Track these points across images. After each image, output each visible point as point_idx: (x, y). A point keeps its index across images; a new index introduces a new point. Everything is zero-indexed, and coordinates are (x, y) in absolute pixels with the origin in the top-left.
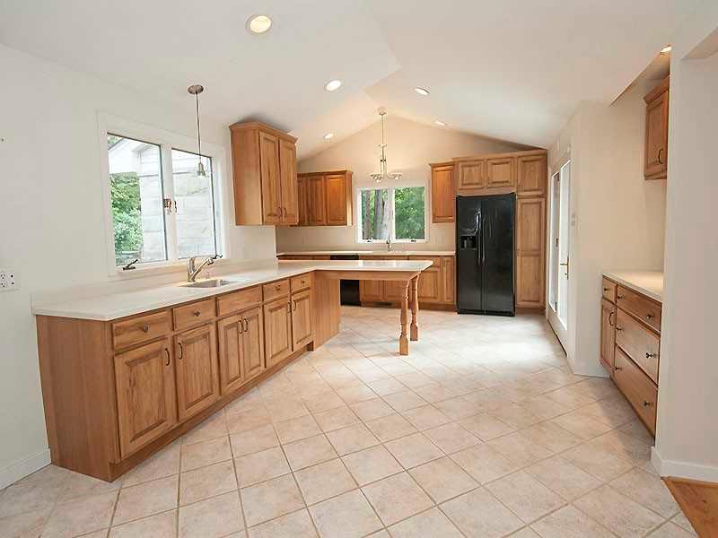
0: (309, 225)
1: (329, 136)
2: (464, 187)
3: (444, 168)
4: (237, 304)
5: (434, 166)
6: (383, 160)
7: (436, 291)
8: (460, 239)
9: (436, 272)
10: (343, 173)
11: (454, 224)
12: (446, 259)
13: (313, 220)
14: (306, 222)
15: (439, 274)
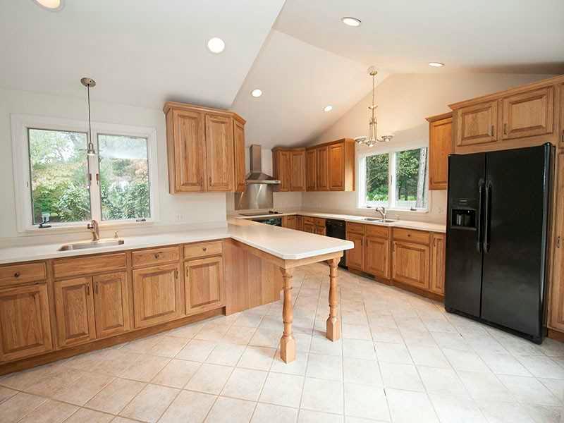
0: (318, 190)
1: (328, 109)
2: (464, 142)
3: (445, 121)
4: (82, 268)
5: (432, 120)
6: (373, 122)
7: (422, 273)
8: (452, 214)
9: (424, 251)
10: (342, 141)
11: (446, 191)
12: (437, 237)
13: (320, 186)
14: (316, 189)
15: (427, 253)
